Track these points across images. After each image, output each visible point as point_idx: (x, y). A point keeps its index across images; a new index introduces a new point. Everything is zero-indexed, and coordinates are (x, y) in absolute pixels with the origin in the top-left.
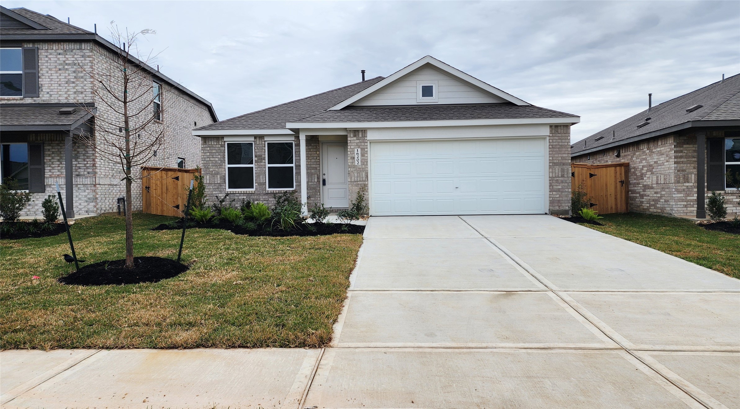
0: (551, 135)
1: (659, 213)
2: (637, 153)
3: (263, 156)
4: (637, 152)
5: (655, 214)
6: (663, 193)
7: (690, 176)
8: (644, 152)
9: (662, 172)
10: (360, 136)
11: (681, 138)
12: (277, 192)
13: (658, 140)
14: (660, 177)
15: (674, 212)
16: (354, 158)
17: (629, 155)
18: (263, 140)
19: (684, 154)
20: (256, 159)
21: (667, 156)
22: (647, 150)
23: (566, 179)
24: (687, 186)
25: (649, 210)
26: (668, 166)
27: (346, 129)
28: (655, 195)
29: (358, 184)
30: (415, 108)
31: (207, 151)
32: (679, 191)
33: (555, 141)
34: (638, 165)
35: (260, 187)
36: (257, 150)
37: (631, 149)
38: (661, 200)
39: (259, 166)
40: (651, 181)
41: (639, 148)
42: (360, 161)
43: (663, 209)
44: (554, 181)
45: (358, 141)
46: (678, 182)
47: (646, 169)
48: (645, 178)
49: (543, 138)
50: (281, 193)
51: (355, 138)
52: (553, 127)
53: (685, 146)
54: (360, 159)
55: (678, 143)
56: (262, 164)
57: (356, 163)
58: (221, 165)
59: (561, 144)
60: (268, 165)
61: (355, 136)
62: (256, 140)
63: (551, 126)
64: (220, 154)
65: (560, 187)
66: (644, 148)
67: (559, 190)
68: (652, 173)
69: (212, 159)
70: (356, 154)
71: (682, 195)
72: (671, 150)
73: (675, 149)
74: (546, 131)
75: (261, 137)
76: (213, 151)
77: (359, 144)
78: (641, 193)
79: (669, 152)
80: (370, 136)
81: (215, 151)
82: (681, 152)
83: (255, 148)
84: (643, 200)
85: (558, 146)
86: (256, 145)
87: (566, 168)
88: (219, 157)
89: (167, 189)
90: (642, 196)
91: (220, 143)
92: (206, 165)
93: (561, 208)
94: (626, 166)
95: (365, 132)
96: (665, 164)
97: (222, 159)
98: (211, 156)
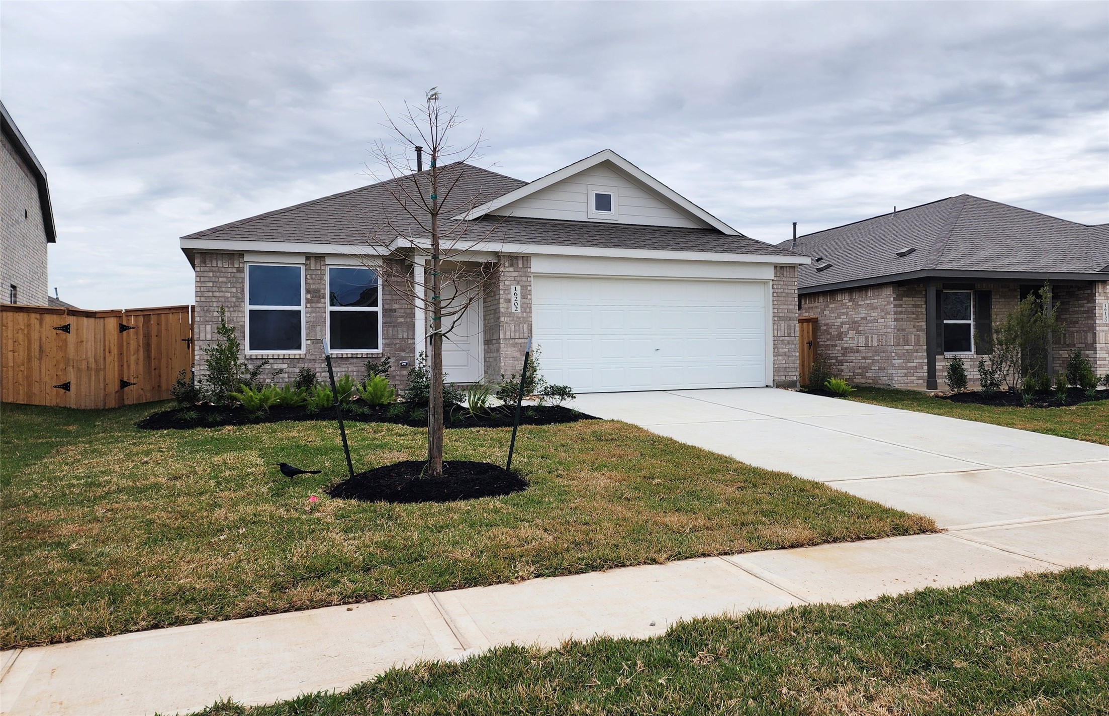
0: (776, 279)
1: (870, 384)
2: (831, 306)
3: (322, 291)
4: (831, 304)
5: (864, 385)
6: (876, 358)
7: (909, 337)
8: (844, 305)
9: (875, 331)
10: (520, 265)
11: (901, 289)
12: (349, 356)
13: (868, 290)
14: (872, 337)
15: (894, 382)
16: (510, 301)
17: (817, 307)
18: (322, 263)
19: (904, 309)
20: (309, 296)
21: (882, 311)
22: (849, 301)
23: (793, 338)
24: (907, 350)
25: (853, 380)
26: (885, 324)
27: (496, 254)
28: (864, 361)
29: (516, 343)
30: (589, 226)
31: (207, 279)
32: (899, 356)
33: (780, 287)
34: (833, 321)
35: (315, 348)
36: (310, 281)
37: (821, 299)
38: (873, 368)
39: (314, 310)
40: (855, 342)
41: (835, 298)
42: (519, 306)
43: (875, 379)
44: (780, 342)
45: (516, 274)
46: (898, 345)
47: (847, 326)
48: (844, 339)
49: (764, 282)
50: (357, 358)
51: (511, 269)
52: (778, 268)
53: (904, 299)
54: (519, 302)
55: (897, 295)
56: (320, 305)
57: (514, 309)
58: (237, 306)
59: (786, 291)
60: (330, 308)
61: (511, 265)
62: (308, 262)
63: (775, 267)
64: (235, 285)
65: (786, 350)
66: (845, 299)
67: (785, 354)
68: (858, 332)
69: (217, 294)
70: (513, 294)
71: (902, 361)
72: (889, 303)
73: (895, 303)
74: (769, 274)
75: (320, 257)
76: (221, 280)
77: (518, 279)
78: (839, 358)
79: (885, 305)
80: (536, 266)
81: (224, 280)
82: (901, 306)
83: (306, 276)
84: (843, 367)
85: (784, 295)
86: (310, 272)
87: (792, 325)
88: (234, 290)
89: (41, 351)
90: (841, 363)
91: (236, 266)
92: (204, 304)
93: (788, 379)
94: (814, 322)
95: (527, 260)
96: (879, 321)
97: (239, 295)
98: (216, 289)
